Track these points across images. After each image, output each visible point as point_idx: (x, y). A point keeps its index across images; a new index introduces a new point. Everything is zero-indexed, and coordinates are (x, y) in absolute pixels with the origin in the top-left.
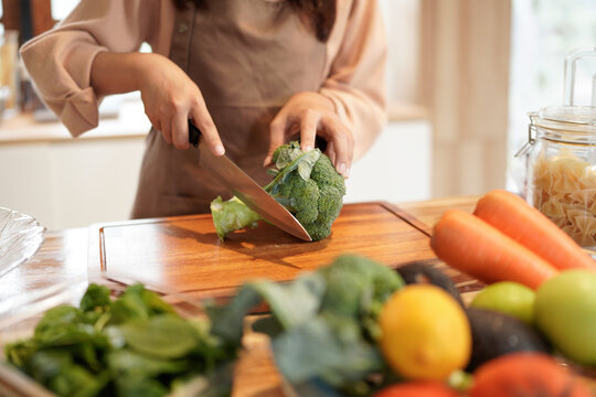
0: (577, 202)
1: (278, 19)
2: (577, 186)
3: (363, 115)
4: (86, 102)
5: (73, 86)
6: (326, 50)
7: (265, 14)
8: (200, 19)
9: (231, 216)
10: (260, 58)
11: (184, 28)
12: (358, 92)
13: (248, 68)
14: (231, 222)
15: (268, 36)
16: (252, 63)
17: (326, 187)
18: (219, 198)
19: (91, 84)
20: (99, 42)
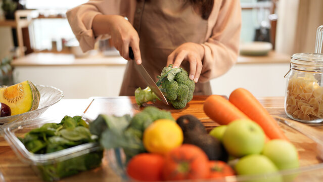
0: (303, 99)
1: (183, 7)
2: (303, 91)
3: (222, 56)
4: (88, 36)
5: (84, 28)
6: (207, 24)
7: (178, 5)
8: (147, 6)
9: (143, 96)
10: (173, 26)
11: (139, 10)
12: (221, 44)
13: (167, 31)
14: (142, 98)
15: (177, 15)
16: (169, 29)
17: (182, 85)
18: (140, 88)
19: (92, 28)
20: (99, 11)
